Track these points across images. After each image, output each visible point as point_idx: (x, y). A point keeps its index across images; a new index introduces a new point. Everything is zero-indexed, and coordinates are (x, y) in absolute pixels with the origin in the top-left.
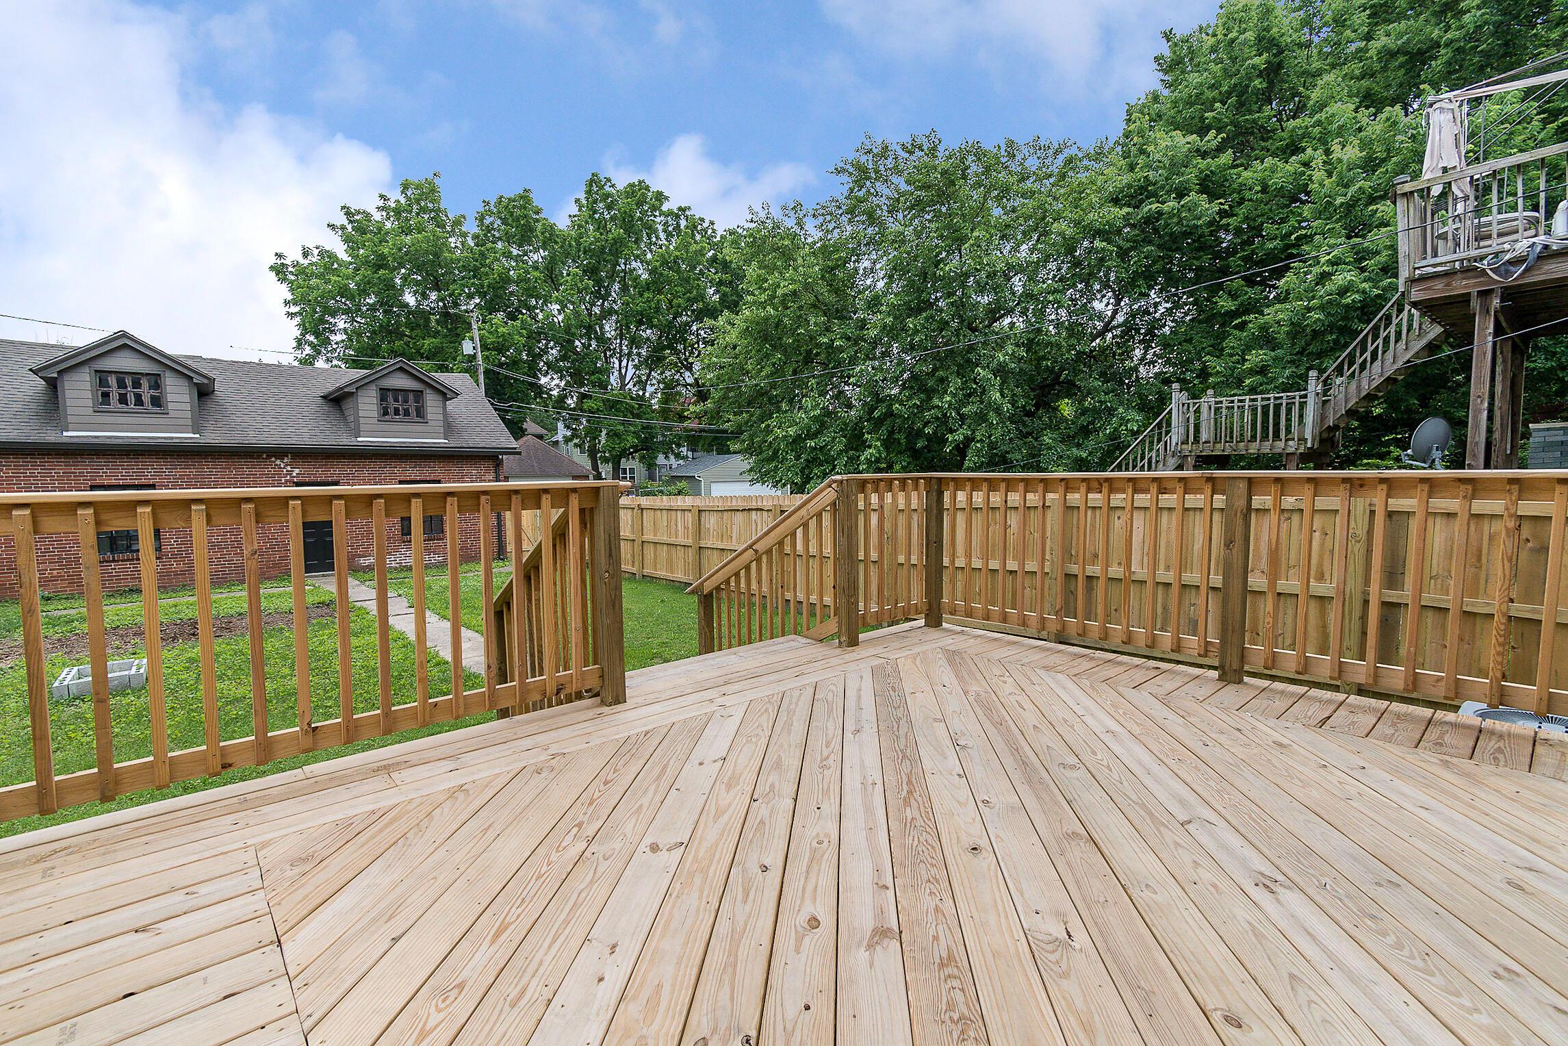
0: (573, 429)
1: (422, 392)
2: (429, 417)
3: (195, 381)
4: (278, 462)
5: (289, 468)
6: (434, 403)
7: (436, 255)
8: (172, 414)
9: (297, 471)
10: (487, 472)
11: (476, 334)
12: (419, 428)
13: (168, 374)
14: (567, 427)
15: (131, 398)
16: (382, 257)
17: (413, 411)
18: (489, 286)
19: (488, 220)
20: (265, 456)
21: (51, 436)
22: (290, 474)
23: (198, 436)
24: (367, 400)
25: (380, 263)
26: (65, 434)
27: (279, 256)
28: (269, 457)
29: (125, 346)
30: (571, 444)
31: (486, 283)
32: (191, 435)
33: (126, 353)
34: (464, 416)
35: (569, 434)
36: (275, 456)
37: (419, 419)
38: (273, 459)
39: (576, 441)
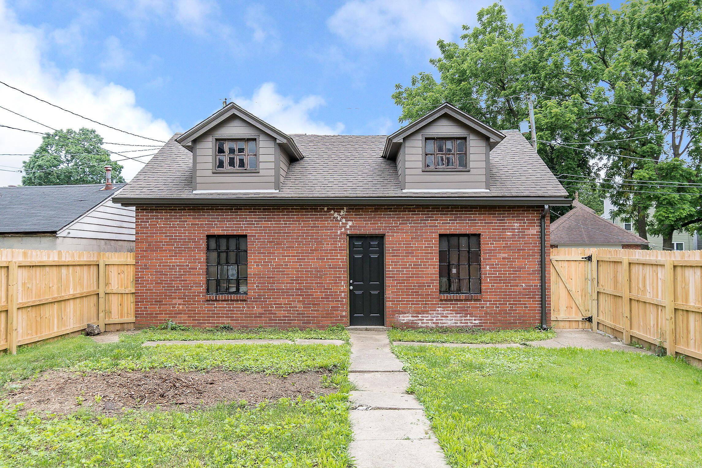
0: (620, 205)
1: (465, 139)
2: (472, 165)
3: (278, 141)
4: (336, 215)
5: (344, 221)
6: (477, 150)
7: (503, 62)
8: (262, 173)
9: (350, 223)
10: (531, 224)
11: (532, 117)
12: (463, 177)
13: (262, 138)
14: (615, 203)
15: (237, 162)
16: (463, 72)
17: (455, 159)
18: (545, 77)
19: (547, 23)
20: (326, 209)
21: (186, 194)
22: (344, 225)
23: (278, 191)
24: (414, 151)
25: (463, 77)
26: (194, 192)
27: (398, 87)
28: (329, 210)
29: (234, 117)
30: (618, 219)
31: (543, 74)
32: (274, 191)
33: (236, 123)
34: (509, 167)
35: (616, 209)
36: (333, 209)
37: (461, 168)
38: (332, 212)
39: (623, 215)
